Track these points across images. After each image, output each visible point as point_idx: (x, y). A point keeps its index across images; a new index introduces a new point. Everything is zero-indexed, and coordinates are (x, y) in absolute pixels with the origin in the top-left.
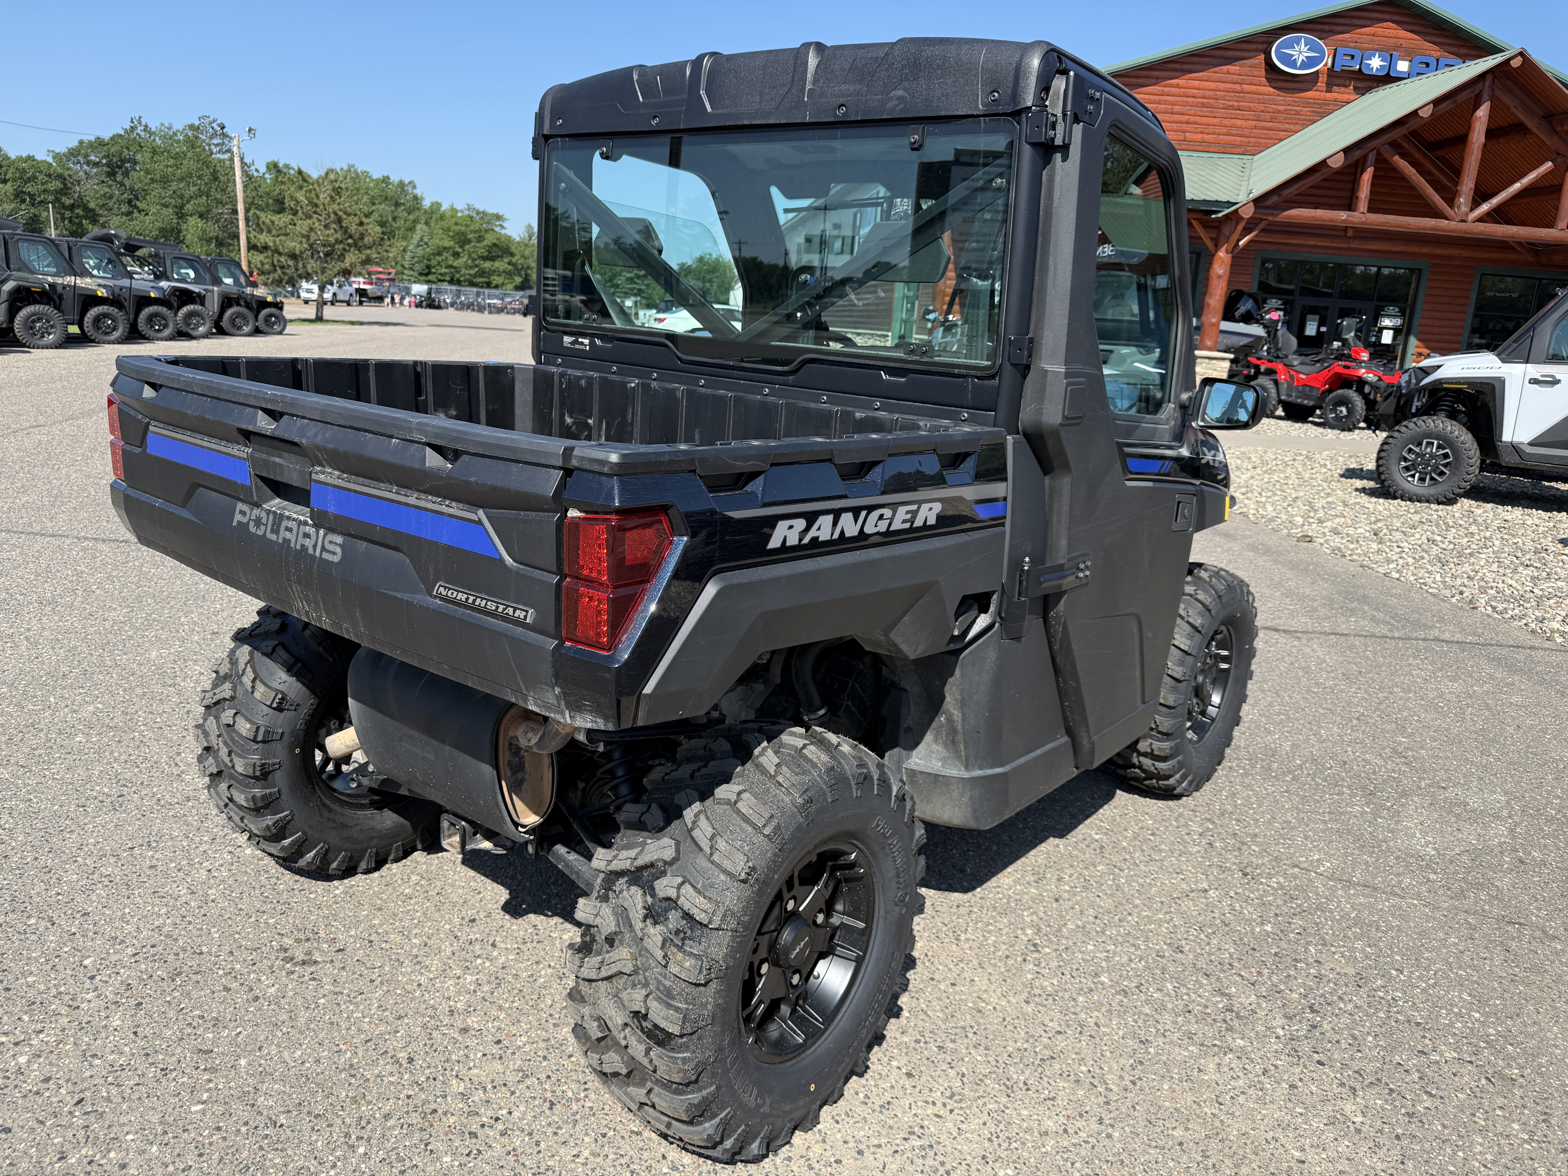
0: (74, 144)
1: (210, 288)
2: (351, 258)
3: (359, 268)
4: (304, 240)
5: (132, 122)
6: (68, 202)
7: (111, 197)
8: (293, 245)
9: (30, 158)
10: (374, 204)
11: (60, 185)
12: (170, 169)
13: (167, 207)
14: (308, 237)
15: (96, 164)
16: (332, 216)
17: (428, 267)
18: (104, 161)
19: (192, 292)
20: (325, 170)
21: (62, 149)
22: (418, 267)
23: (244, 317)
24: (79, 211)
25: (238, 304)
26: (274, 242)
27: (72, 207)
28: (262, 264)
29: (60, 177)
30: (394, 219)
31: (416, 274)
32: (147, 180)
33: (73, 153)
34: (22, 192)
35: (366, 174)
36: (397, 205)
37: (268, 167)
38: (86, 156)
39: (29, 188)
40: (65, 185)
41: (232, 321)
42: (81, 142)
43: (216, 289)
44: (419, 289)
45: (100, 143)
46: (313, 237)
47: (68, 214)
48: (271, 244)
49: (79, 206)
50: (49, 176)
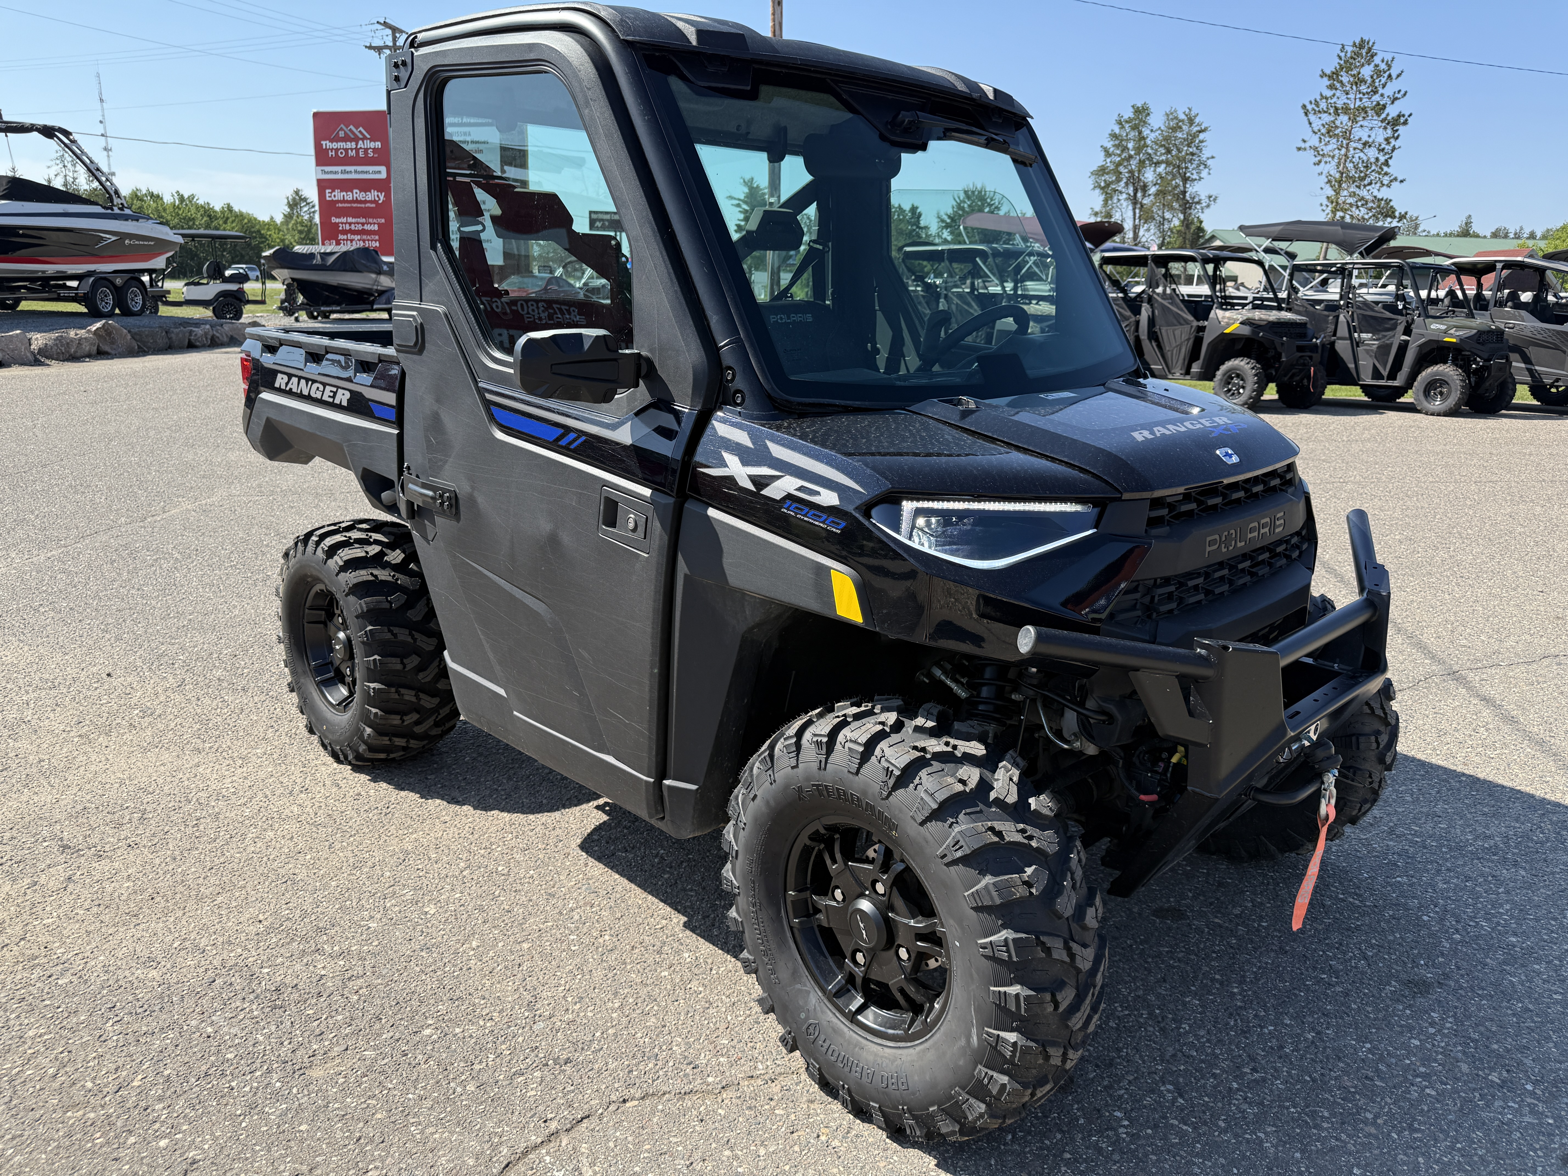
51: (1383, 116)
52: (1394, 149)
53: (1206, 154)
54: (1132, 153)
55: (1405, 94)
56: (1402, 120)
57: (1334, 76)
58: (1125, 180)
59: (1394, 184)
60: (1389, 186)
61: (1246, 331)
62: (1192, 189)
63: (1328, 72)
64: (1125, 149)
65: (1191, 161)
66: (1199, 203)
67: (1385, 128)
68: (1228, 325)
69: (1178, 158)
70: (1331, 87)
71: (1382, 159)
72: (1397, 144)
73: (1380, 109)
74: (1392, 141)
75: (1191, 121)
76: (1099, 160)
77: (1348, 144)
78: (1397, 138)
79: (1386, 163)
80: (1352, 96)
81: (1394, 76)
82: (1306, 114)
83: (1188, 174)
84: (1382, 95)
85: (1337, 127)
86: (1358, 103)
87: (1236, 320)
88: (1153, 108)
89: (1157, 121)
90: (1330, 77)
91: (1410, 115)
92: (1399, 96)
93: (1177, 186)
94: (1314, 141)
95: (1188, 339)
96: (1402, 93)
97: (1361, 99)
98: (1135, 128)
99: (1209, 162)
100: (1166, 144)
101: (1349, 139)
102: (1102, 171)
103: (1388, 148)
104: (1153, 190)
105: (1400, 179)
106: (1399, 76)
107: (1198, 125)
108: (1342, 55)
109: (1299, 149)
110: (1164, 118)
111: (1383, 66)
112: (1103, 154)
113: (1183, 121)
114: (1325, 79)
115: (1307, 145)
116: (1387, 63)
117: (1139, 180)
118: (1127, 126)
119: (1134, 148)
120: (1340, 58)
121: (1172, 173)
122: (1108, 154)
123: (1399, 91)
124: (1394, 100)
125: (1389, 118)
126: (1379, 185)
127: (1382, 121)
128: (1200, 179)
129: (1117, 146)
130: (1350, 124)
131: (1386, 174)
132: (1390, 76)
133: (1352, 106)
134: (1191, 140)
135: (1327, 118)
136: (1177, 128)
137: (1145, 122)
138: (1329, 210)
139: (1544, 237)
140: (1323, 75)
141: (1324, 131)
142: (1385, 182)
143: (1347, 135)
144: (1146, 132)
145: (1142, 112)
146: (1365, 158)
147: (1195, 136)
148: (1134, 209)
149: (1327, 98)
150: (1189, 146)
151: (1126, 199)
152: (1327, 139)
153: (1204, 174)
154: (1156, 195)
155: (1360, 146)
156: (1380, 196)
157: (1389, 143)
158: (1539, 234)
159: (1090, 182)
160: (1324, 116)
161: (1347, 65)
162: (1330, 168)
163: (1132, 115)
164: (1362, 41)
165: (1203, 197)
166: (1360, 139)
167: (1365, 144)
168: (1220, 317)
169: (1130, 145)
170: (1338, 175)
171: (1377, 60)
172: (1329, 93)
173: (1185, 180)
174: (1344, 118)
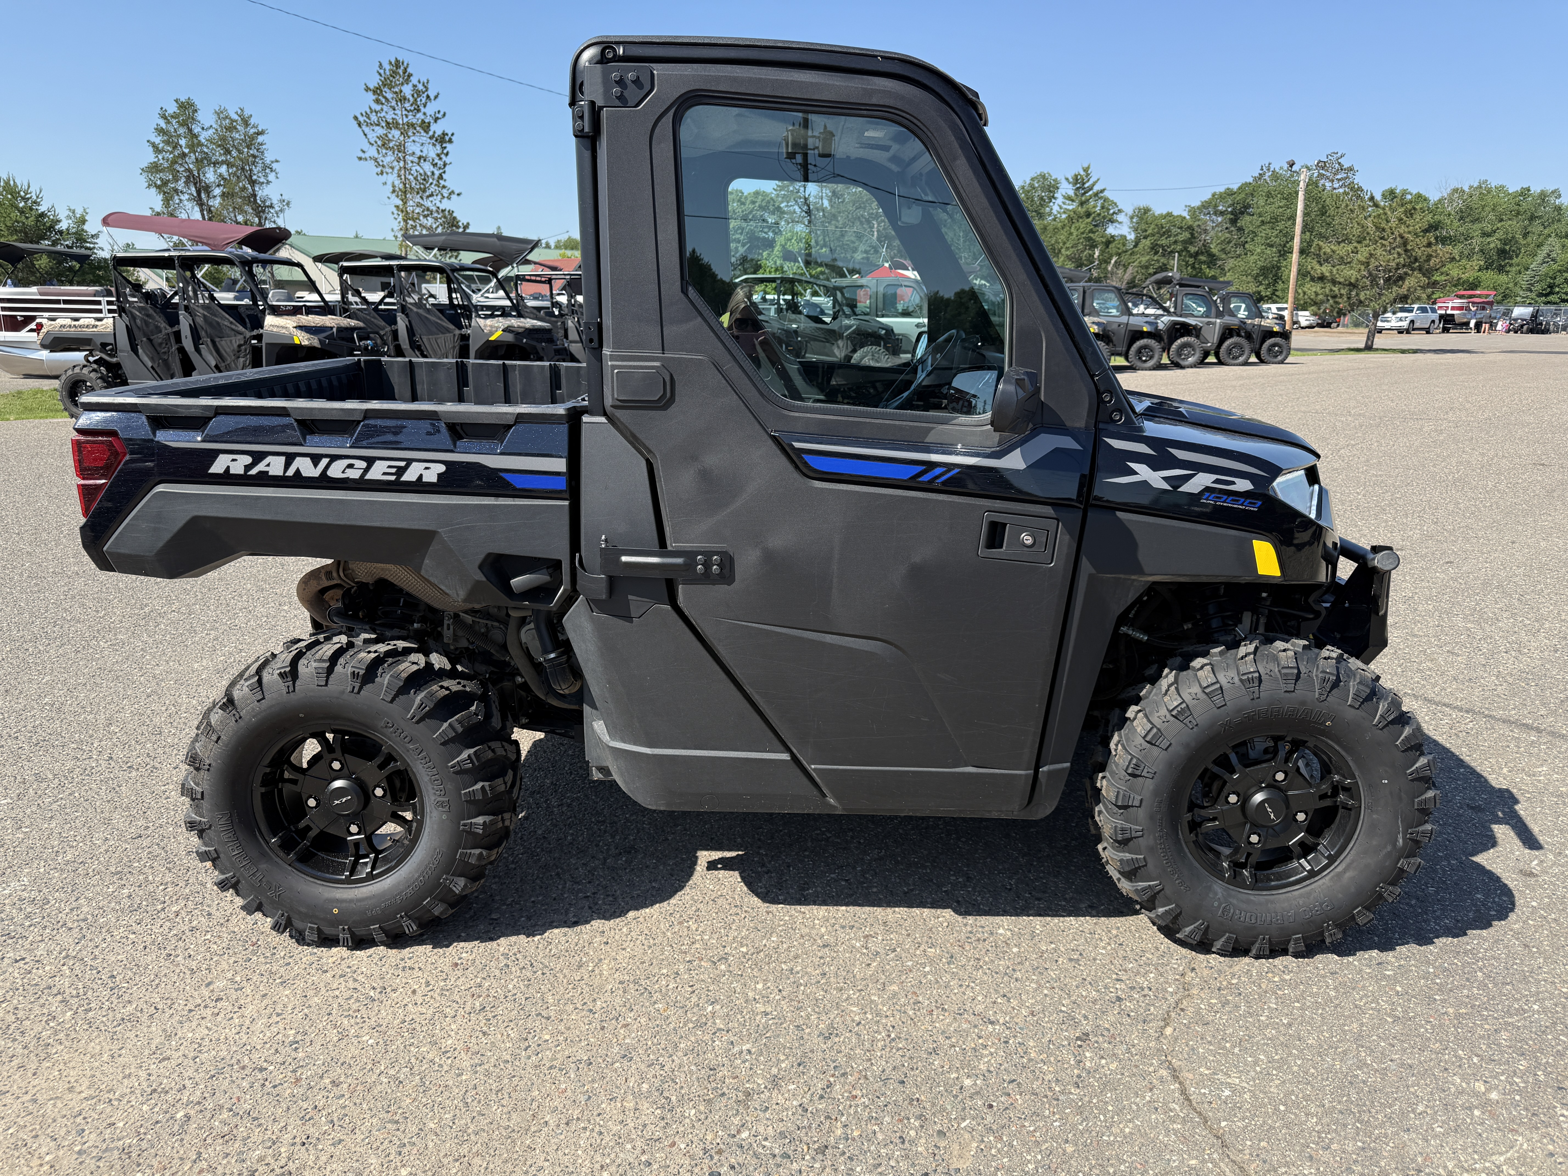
0: (1207, 196)
1: (1213, 320)
2: (1413, 281)
3: (1419, 292)
4: (1363, 268)
5: (1262, 169)
6: (1193, 249)
7: (1229, 242)
8: (1350, 273)
9: (1169, 214)
10: (1501, 220)
11: (1189, 236)
12: (1281, 210)
13: (1272, 246)
14: (1367, 264)
15: (1222, 213)
16: (1398, 239)
17: (1551, 286)
18: (1229, 210)
19: (1190, 325)
20: (1449, 191)
21: (1196, 203)
22: (1538, 287)
23: (1241, 347)
24: (1203, 258)
25: (1239, 335)
26: (1331, 272)
27: (1197, 254)
28: (1317, 294)
29: (1190, 228)
30: (1525, 235)
31: (1533, 295)
32: (1258, 223)
33: (1205, 205)
34: (1157, 244)
35: (1501, 189)
36: (1532, 218)
37: (1383, 195)
38: (1216, 206)
39: (1163, 241)
40: (1192, 234)
41: (1229, 351)
42: (1214, 195)
43: (1218, 321)
44: (1521, 312)
45: (1229, 193)
46: (1373, 263)
47: (1191, 261)
48: (1328, 274)
49: (1202, 253)
50: (1181, 228)
51: (431, 133)
52: (445, 165)
53: (269, 157)
54: (186, 151)
55: (444, 115)
56: (447, 138)
57: (377, 91)
58: (183, 179)
59: (453, 196)
60: (449, 198)
61: (510, 338)
62: (262, 192)
63: (372, 87)
64: (176, 146)
65: (254, 163)
66: (271, 206)
67: (434, 145)
68: (491, 333)
69: (241, 160)
70: (377, 101)
71: (437, 173)
72: (448, 160)
73: (426, 126)
74: (443, 156)
75: (246, 123)
76: (150, 157)
77: (404, 157)
78: (447, 154)
79: (441, 177)
80: (398, 112)
81: (432, 97)
82: (360, 125)
83: (254, 177)
84: (425, 114)
85: (390, 141)
86: (405, 120)
87: (497, 328)
88: (199, 104)
89: (206, 118)
90: (375, 92)
91: (453, 135)
92: (440, 116)
93: (244, 189)
94: (372, 152)
95: (454, 347)
96: (442, 113)
97: (407, 116)
98: (183, 124)
99: (274, 166)
100: (224, 144)
101: (404, 152)
102: (154, 168)
103: (440, 163)
104: (217, 191)
105: (456, 192)
106: (436, 97)
107: (254, 127)
108: (382, 71)
109: (360, 159)
110: (215, 117)
111: (420, 87)
112: (151, 149)
113: (236, 121)
114: (370, 93)
115: (367, 155)
116: (423, 84)
117: (200, 181)
118: (174, 121)
119: (188, 146)
120: (380, 75)
121: (235, 174)
122: (156, 149)
123: (439, 112)
124: (436, 120)
125: (436, 135)
126: (439, 197)
127: (431, 138)
128: (268, 182)
129: (167, 143)
130: (402, 138)
131: (444, 187)
132: (428, 97)
133: (401, 122)
134: (250, 141)
135: (380, 131)
136: (231, 128)
137: (193, 119)
138: (400, 218)
139: (557, 247)
140: (367, 89)
141: (380, 143)
142: (446, 195)
143: (401, 148)
144: (196, 129)
145: (187, 110)
146: (422, 171)
147: (252, 138)
148: (202, 211)
149: (376, 112)
150: (249, 147)
151: (188, 200)
152: (384, 151)
153: (271, 177)
154: (223, 195)
155: (416, 160)
156: (442, 207)
157: (440, 159)
158: (553, 245)
159: (142, 181)
160: (376, 128)
161: (387, 83)
162: (392, 178)
163: (176, 110)
164: (397, 61)
165: (275, 202)
166: (414, 153)
167: (420, 158)
168: (482, 326)
169: (183, 142)
170: (401, 186)
171: (414, 80)
172: (378, 107)
173: (253, 183)
174: (396, 133)
